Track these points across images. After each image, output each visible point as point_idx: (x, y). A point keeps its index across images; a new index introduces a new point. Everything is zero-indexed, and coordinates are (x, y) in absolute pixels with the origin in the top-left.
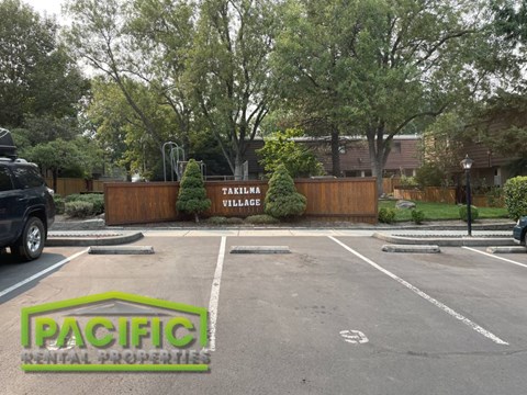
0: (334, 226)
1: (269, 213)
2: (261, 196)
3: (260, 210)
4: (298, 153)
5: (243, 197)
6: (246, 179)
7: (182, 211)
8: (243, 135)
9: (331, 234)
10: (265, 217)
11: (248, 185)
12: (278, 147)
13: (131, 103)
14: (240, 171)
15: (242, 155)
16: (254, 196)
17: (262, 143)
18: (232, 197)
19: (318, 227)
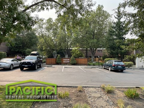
0: (81, 66)
1: (71, 63)
2: (70, 61)
3: (69, 63)
4: (79, 52)
5: (67, 61)
6: (67, 58)
7: (57, 63)
8: (67, 48)
9: (79, 67)
10: (70, 64)
11: (68, 59)
12: (75, 51)
13: (46, 42)
14: (67, 56)
15: (67, 53)
16: (69, 61)
17: (72, 50)
18: (65, 61)
19: (78, 66)
